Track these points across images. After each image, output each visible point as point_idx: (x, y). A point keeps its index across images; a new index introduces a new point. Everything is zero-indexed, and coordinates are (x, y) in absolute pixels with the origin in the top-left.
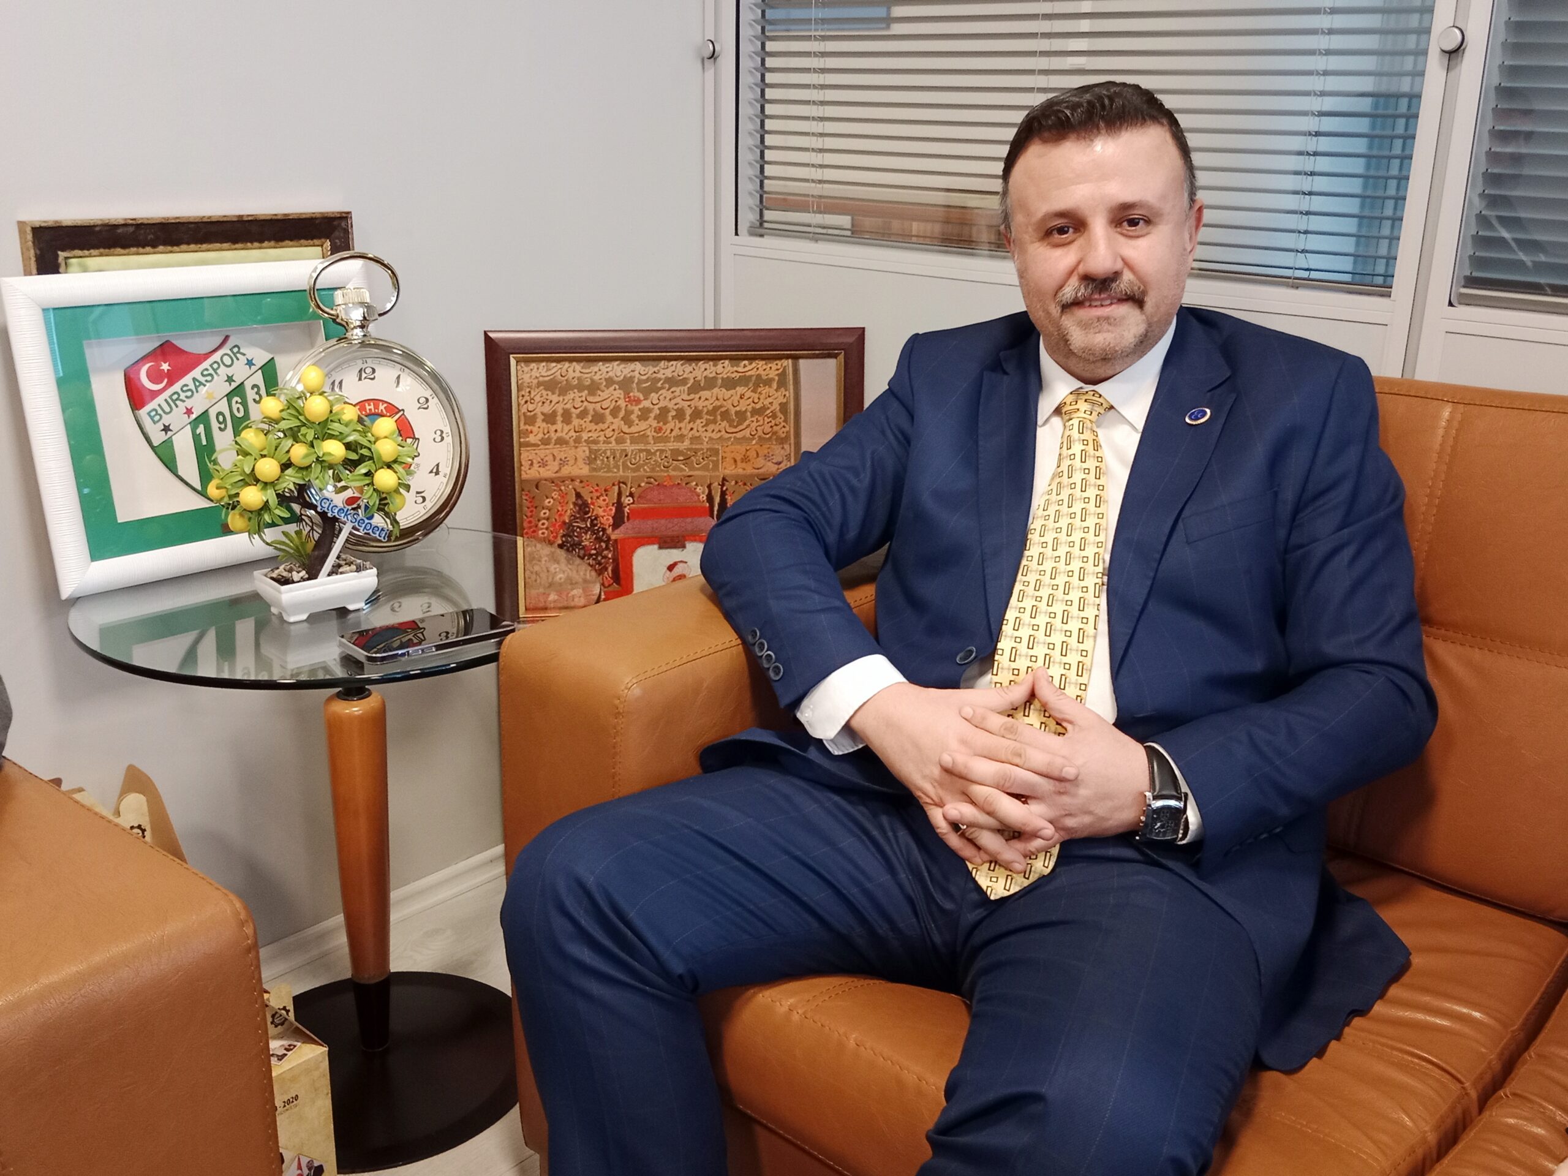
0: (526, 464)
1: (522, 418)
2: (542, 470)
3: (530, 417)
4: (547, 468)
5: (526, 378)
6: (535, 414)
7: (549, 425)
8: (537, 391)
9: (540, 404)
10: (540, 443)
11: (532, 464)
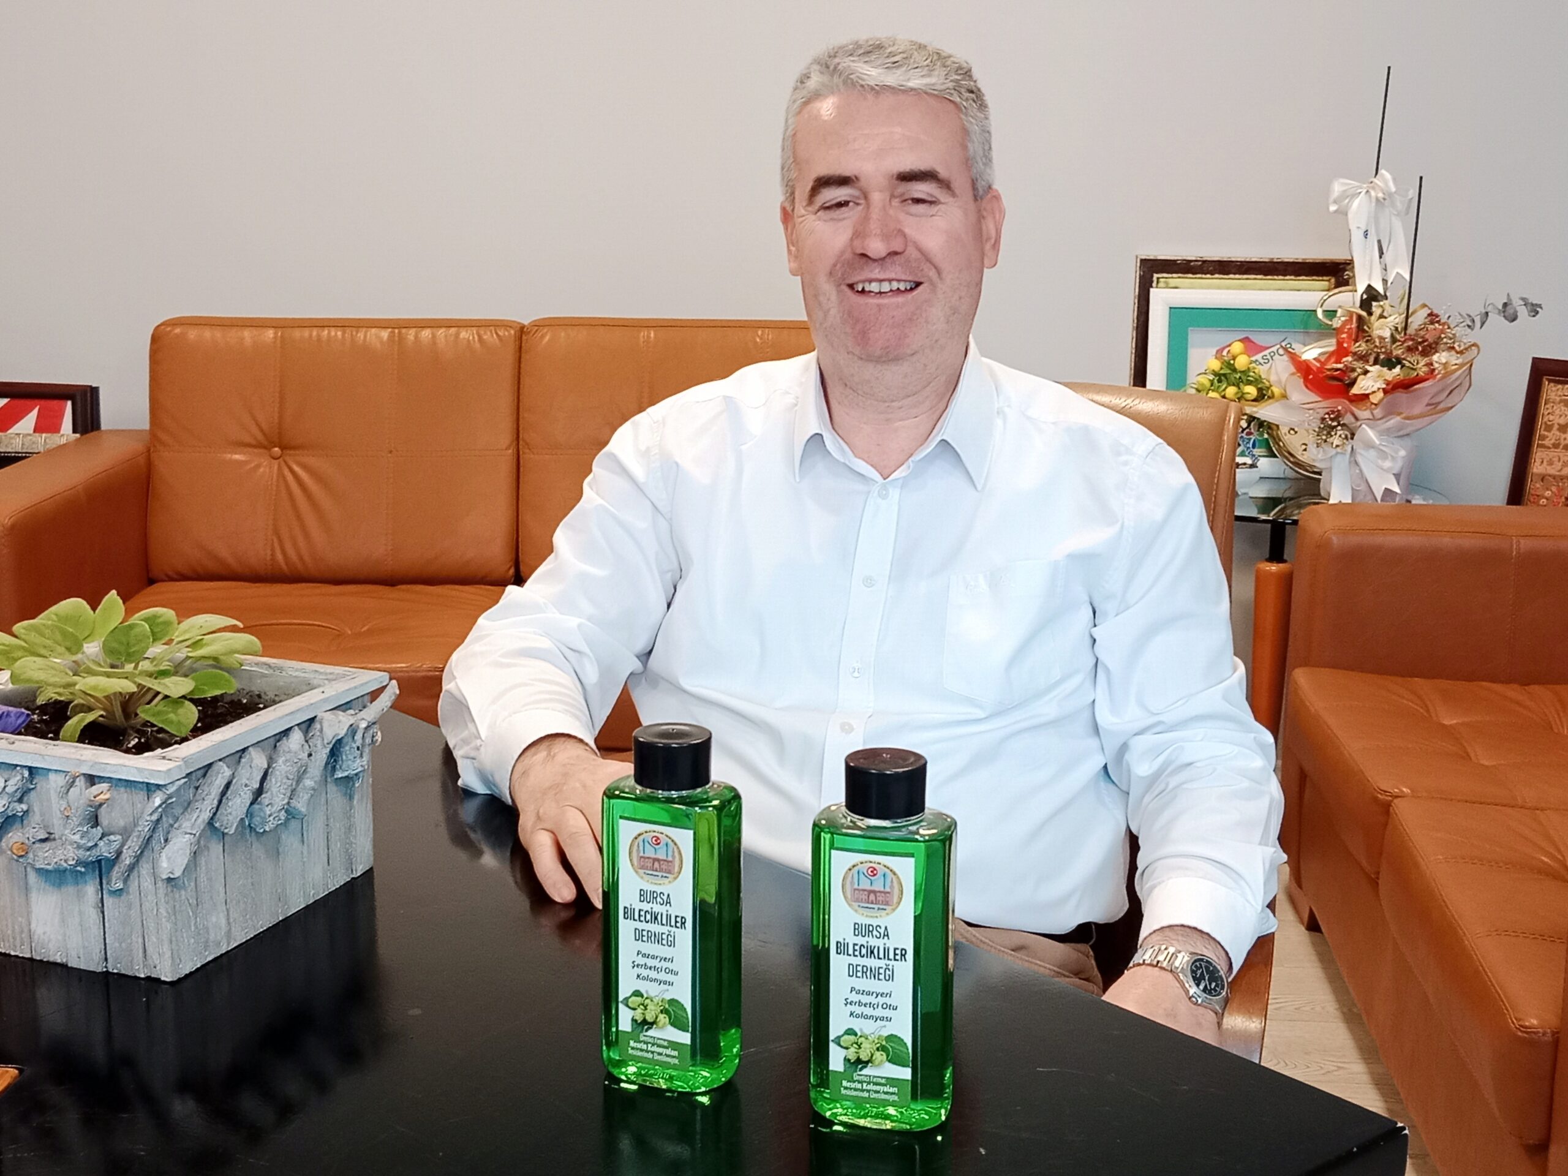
0: (1538, 461)
1: (1543, 426)
2: (1549, 468)
3: (1550, 426)
4: (1553, 466)
5: (1552, 396)
6: (1553, 424)
7: (1562, 434)
8: (1558, 406)
9: (1558, 417)
10: (1551, 446)
11: (1542, 462)
